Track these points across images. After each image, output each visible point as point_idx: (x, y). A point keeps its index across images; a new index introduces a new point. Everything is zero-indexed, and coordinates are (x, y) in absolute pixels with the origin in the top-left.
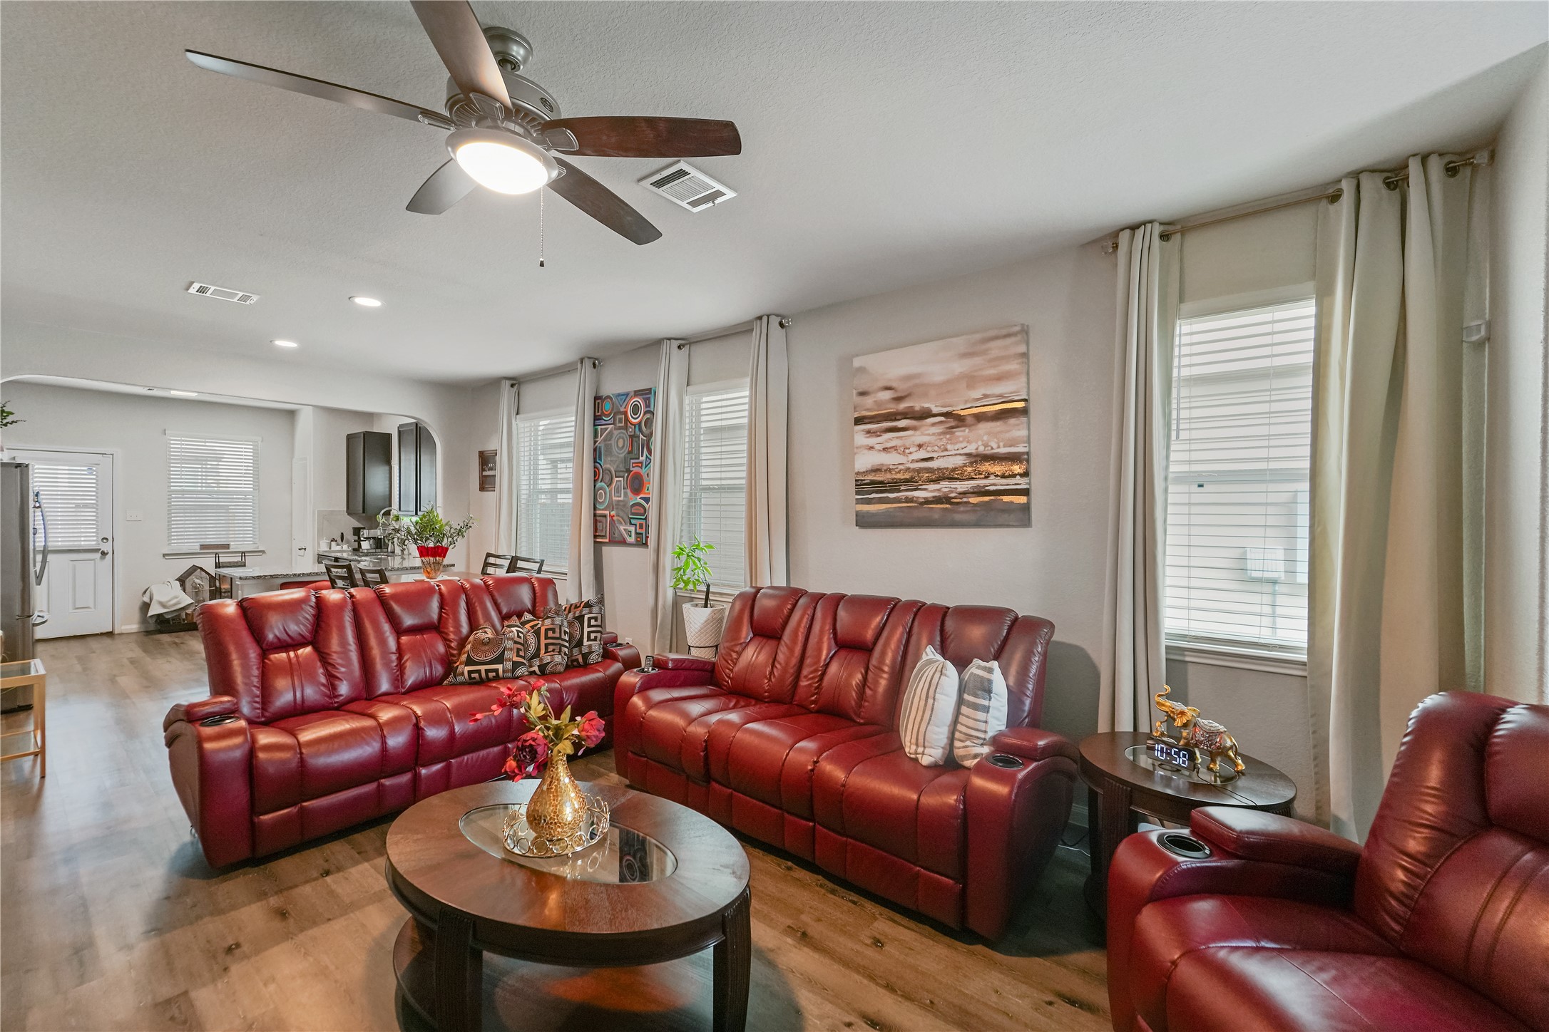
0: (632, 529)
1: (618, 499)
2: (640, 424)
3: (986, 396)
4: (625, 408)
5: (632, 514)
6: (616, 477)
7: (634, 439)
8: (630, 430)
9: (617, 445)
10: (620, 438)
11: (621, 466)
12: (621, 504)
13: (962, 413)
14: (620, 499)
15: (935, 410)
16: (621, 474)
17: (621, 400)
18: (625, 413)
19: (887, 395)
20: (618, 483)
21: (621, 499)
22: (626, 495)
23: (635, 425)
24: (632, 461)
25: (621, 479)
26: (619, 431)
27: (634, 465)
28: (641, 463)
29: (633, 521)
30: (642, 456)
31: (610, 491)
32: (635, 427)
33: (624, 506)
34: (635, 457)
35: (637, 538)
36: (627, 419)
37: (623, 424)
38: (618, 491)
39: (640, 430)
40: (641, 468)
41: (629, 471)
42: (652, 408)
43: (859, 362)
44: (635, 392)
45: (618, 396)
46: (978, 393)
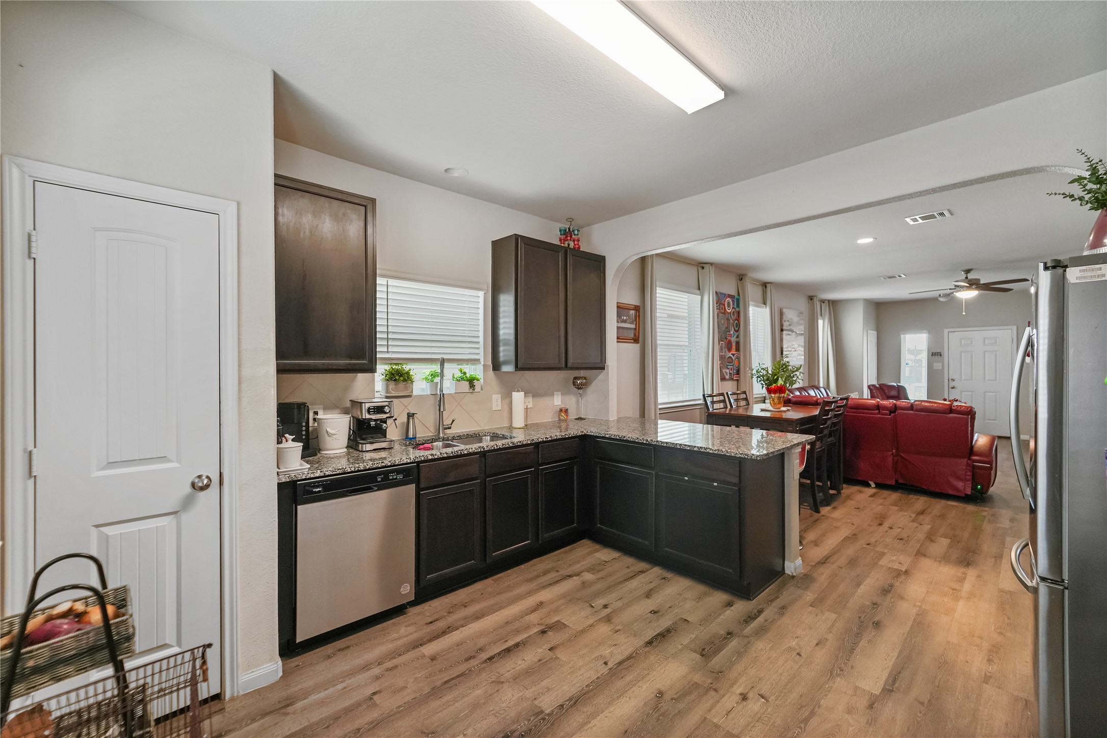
0: (728, 371)
2: (730, 313)
4: (725, 302)
5: (728, 363)
6: (721, 341)
7: (729, 321)
8: (727, 316)
10: (723, 319)
11: (723, 335)
12: (723, 357)
13: (797, 333)
15: (795, 331)
16: (723, 340)
17: (722, 297)
18: (724, 305)
19: (788, 323)
20: (722, 345)
21: (723, 354)
22: (725, 352)
24: (727, 333)
25: (723, 343)
26: (722, 315)
27: (728, 335)
28: (731, 335)
29: (728, 367)
30: (732, 331)
32: (729, 315)
33: (725, 358)
34: (729, 331)
35: (730, 375)
36: (725, 309)
37: (724, 311)
38: (722, 349)
39: (731, 317)
40: (732, 338)
41: (726, 339)
42: (735, 307)
43: (784, 310)
44: (729, 295)
45: (721, 293)
46: (799, 328)
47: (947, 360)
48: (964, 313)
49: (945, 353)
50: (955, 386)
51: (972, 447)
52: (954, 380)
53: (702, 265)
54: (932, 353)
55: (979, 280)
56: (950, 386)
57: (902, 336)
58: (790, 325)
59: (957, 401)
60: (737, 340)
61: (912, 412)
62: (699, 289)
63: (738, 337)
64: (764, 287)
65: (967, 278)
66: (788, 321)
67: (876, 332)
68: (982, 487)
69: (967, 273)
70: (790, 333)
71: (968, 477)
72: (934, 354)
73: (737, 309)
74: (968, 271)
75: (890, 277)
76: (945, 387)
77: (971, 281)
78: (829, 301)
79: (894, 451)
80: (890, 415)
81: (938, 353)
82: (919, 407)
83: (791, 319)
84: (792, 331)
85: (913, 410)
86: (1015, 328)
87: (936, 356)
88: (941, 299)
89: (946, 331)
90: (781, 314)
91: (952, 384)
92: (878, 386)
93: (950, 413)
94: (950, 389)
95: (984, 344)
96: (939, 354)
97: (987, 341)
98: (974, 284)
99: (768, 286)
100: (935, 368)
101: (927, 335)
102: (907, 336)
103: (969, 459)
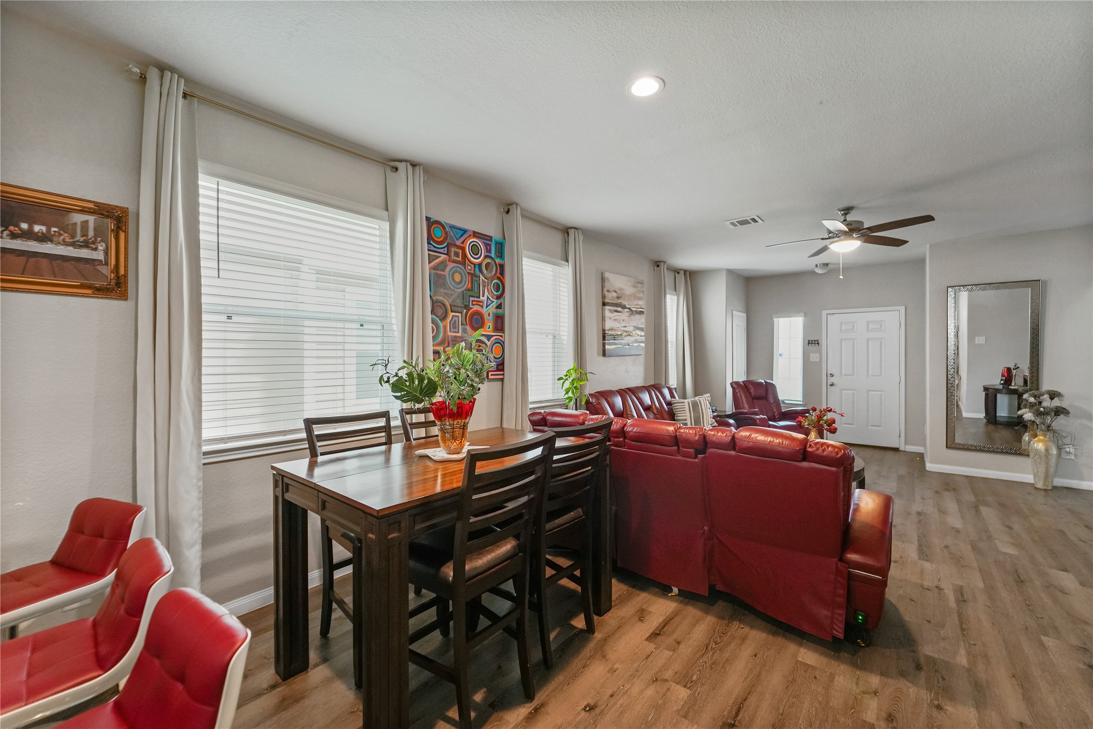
1: (454, 334)
2: (480, 265)
3: (637, 305)
4: (463, 243)
6: (452, 311)
7: (474, 278)
8: (469, 268)
9: (453, 279)
10: (456, 272)
11: (458, 301)
13: (633, 309)
14: (457, 334)
15: (627, 306)
16: (459, 309)
17: (457, 233)
18: (463, 248)
19: (615, 295)
20: (454, 318)
21: (459, 334)
22: (464, 331)
23: (475, 265)
24: (471, 299)
25: (460, 315)
26: (455, 265)
27: (474, 303)
28: (482, 302)
30: (483, 296)
31: (445, 327)
32: (475, 267)
34: (476, 295)
36: (464, 256)
37: (460, 259)
38: (454, 326)
39: (481, 271)
40: (482, 307)
41: (467, 307)
42: (493, 255)
43: (607, 275)
44: (474, 232)
45: (452, 227)
46: (635, 303)
47: (826, 351)
48: (841, 277)
49: (823, 342)
50: (835, 382)
51: (847, 527)
52: (833, 376)
53: (393, 164)
54: (809, 341)
55: (862, 223)
56: (829, 384)
57: (775, 319)
58: (618, 298)
59: (830, 411)
60: (500, 311)
61: (733, 453)
62: (387, 210)
63: (499, 307)
64: (566, 234)
65: (845, 220)
66: (615, 292)
67: (745, 315)
68: (865, 619)
69: (846, 214)
70: (619, 309)
71: (838, 599)
72: (810, 342)
73: (498, 261)
74: (847, 210)
75: (744, 223)
76: (823, 383)
77: (851, 224)
78: (685, 271)
79: (706, 528)
80: (696, 457)
81: (815, 341)
82: (745, 444)
83: (621, 289)
84: (624, 307)
85: (735, 450)
86: (903, 309)
87: (813, 345)
88: (819, 271)
89: (824, 313)
90: (603, 280)
91: (831, 380)
92: (742, 383)
93: (804, 459)
94: (829, 386)
95: (868, 330)
96: (816, 343)
97: (871, 326)
98: (854, 229)
99: (571, 232)
100: (811, 360)
101: (803, 318)
102: (781, 319)
103: (841, 559)
